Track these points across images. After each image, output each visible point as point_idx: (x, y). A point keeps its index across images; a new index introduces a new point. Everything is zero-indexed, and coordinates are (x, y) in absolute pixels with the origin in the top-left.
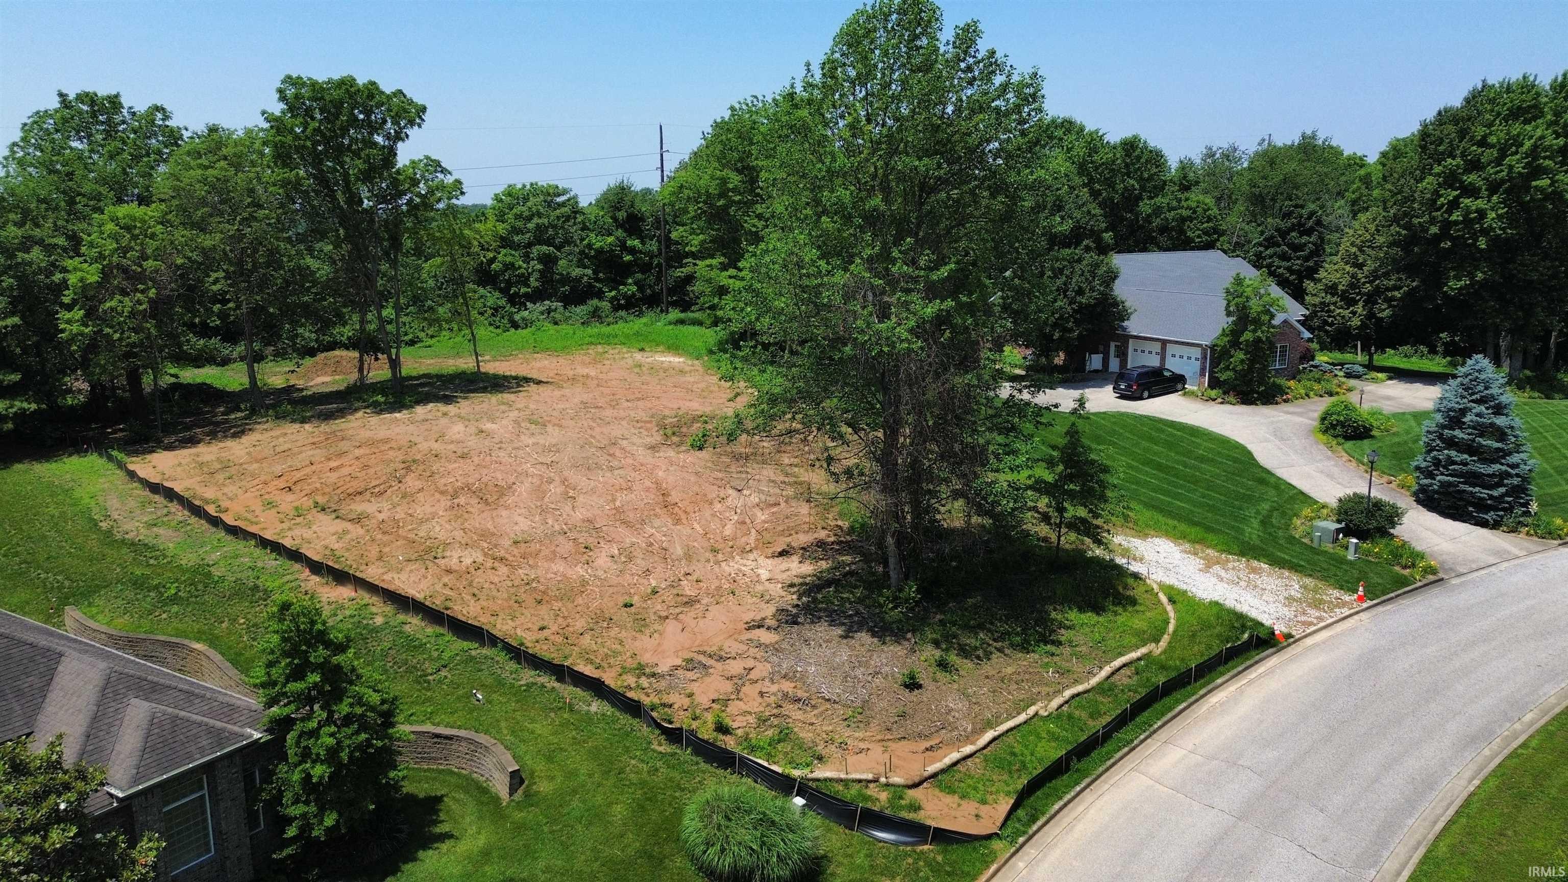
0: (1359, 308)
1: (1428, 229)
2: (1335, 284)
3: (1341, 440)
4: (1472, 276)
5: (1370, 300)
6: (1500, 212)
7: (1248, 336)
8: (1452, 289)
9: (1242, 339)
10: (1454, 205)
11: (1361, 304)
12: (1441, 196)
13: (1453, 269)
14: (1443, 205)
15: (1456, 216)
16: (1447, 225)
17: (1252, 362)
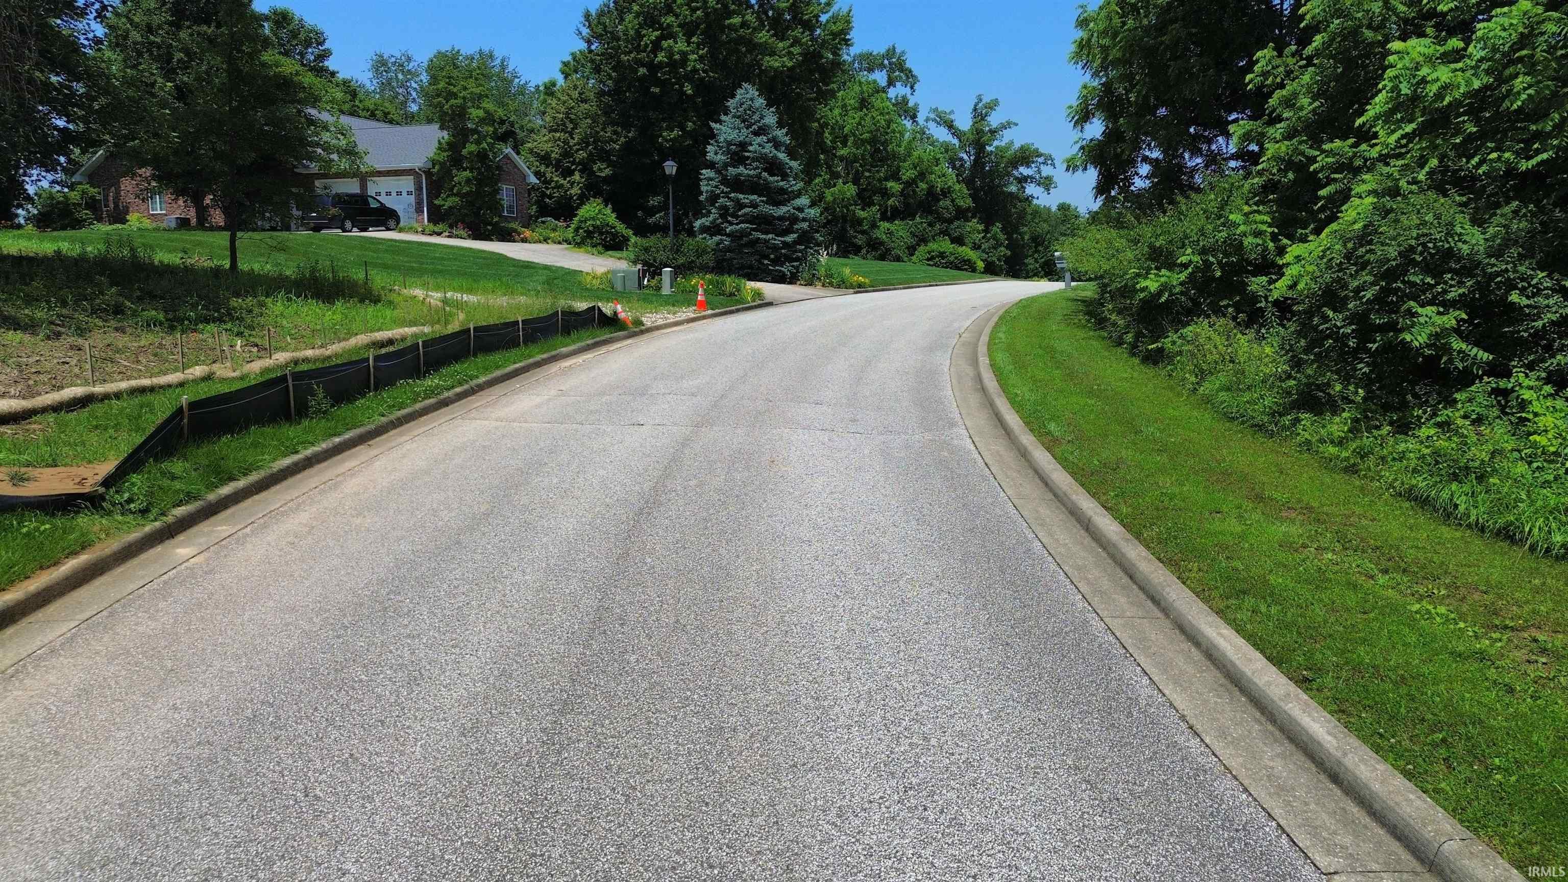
0: (577, 177)
1: (636, 71)
2: (547, 152)
3: (600, 248)
4: (682, 128)
5: (586, 168)
6: (701, 52)
7: (471, 148)
8: (667, 141)
9: (464, 152)
10: (657, 46)
11: (577, 173)
12: (644, 36)
13: (663, 120)
14: (646, 45)
15: (661, 57)
16: (653, 67)
17: (480, 182)
